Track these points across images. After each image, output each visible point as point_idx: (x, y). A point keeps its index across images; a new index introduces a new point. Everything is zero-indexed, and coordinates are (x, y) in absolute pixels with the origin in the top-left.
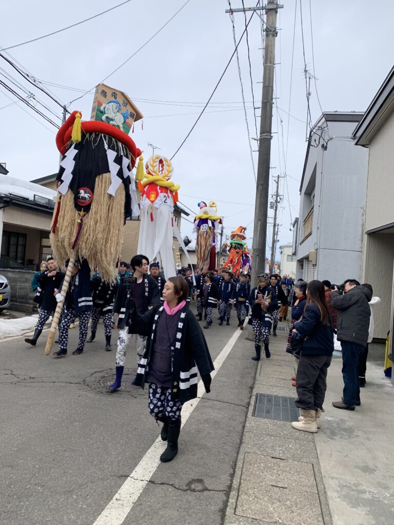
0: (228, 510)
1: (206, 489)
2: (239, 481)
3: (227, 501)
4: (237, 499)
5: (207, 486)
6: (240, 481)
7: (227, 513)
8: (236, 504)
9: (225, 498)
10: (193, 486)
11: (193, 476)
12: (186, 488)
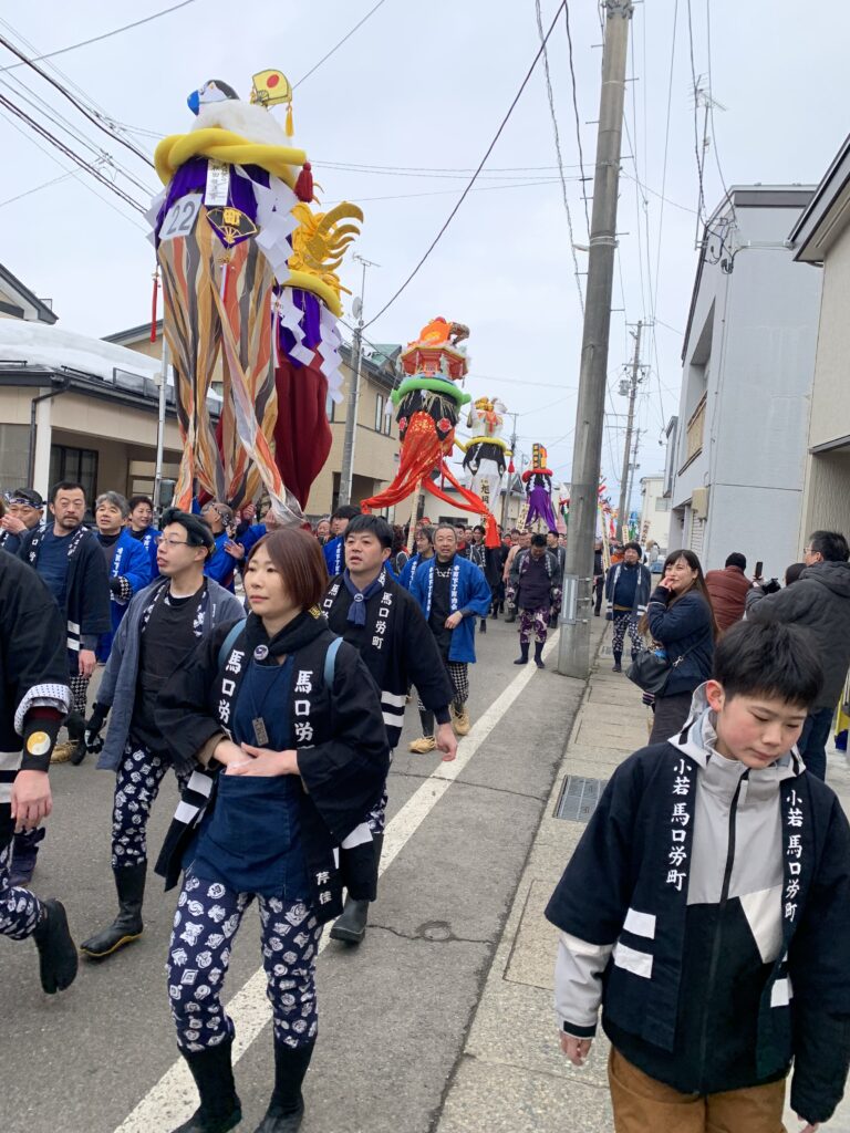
0: (492, 971)
1: (453, 938)
2: (516, 926)
3: (492, 958)
4: (511, 955)
5: (457, 933)
6: (519, 927)
7: (489, 977)
8: (508, 963)
9: (488, 953)
10: (429, 933)
11: (428, 916)
12: (414, 934)
